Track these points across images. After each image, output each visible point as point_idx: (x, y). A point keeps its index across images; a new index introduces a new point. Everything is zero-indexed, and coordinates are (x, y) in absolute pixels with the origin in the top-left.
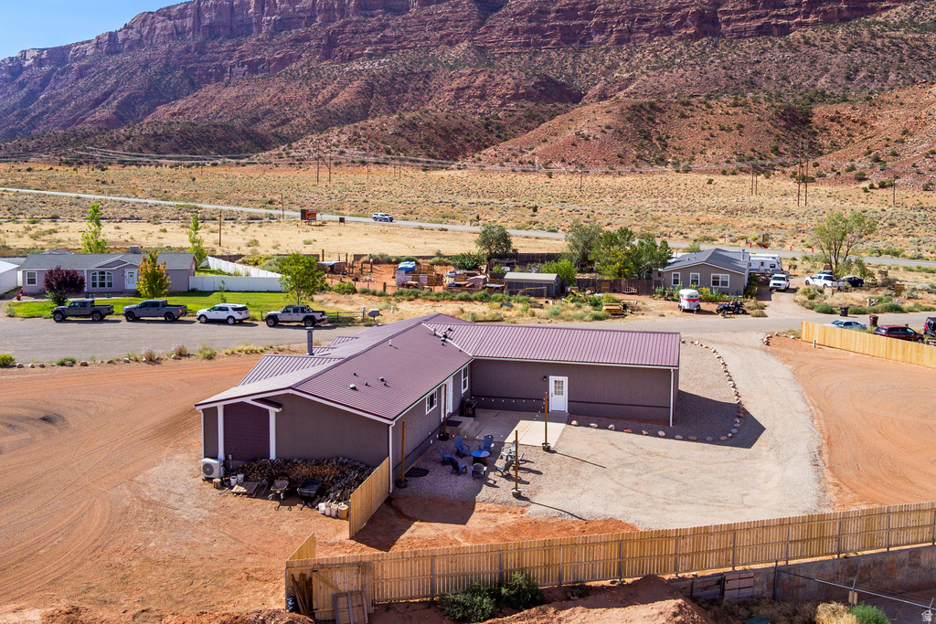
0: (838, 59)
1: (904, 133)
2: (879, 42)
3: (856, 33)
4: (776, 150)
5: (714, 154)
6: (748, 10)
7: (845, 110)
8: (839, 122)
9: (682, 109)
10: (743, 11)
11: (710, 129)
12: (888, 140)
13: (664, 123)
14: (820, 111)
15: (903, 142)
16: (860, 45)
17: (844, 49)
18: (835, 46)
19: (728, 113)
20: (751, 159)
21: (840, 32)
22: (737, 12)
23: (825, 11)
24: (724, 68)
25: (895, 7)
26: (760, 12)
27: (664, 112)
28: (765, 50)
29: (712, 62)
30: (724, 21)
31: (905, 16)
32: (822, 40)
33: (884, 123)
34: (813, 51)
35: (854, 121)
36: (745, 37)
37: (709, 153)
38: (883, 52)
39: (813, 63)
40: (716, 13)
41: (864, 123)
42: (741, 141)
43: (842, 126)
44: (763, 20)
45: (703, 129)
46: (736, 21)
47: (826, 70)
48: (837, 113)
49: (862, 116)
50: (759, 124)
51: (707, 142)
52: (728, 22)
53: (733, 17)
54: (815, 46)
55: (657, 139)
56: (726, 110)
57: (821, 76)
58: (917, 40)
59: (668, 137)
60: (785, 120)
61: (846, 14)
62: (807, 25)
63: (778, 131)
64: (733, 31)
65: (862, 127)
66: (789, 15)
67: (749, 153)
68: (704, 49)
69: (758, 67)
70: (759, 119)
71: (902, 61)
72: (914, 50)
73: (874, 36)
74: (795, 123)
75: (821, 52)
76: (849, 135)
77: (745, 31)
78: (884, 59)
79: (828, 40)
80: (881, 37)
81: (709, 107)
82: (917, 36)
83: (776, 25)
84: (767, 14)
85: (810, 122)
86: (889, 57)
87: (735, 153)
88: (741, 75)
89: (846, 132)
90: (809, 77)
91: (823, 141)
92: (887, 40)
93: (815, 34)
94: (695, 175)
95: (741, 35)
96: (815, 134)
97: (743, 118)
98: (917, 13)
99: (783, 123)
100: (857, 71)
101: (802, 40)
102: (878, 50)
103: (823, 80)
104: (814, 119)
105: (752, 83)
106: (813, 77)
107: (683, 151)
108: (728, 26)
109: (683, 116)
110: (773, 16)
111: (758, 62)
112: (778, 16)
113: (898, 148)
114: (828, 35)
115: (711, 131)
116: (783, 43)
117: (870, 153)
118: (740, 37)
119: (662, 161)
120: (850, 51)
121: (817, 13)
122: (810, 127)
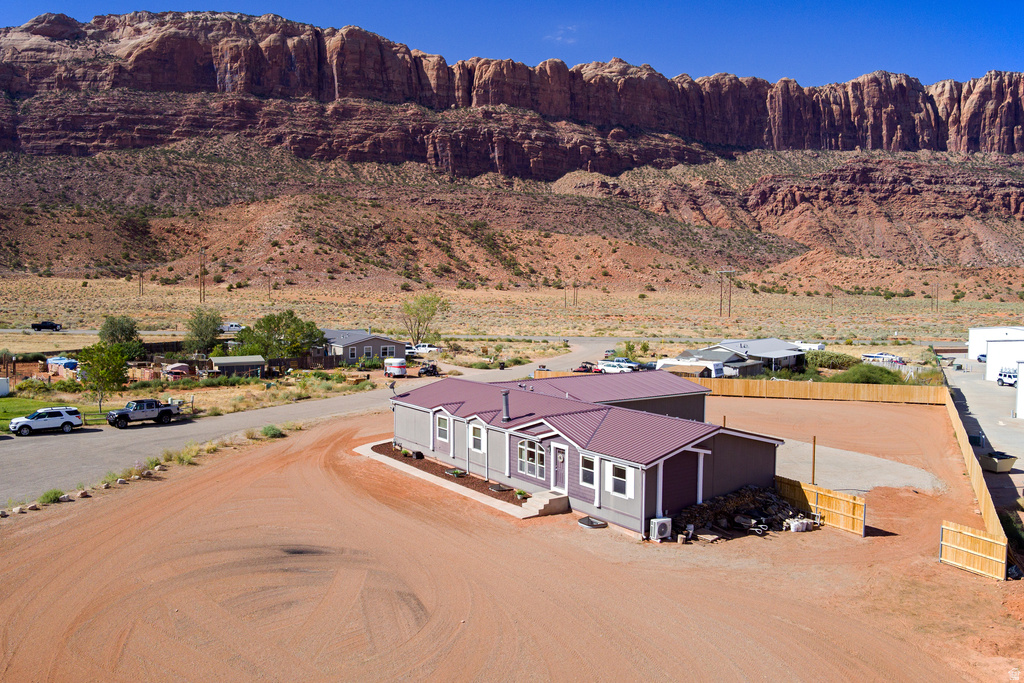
0: (142, 180)
1: (240, 244)
2: (175, 168)
3: (154, 159)
4: (127, 256)
5: (71, 259)
6: (47, 130)
7: (180, 224)
8: (174, 234)
9: (27, 216)
10: (42, 130)
11: (60, 236)
12: (229, 249)
13: (11, 229)
14: (155, 223)
15: (241, 251)
16: (160, 169)
17: (146, 172)
18: (138, 169)
19: (74, 222)
20: (109, 264)
21: (141, 157)
22: (37, 131)
23: (120, 138)
24: (37, 182)
25: (180, 140)
26: (59, 133)
27: (9, 219)
28: (74, 168)
29: (24, 175)
30: (24, 138)
31: (189, 148)
32: (126, 162)
33: (214, 235)
34: (119, 172)
35: (188, 233)
36: (47, 155)
37: (66, 259)
38: (179, 177)
39: (120, 182)
40: (15, 129)
41: (197, 235)
42: (93, 248)
43: (178, 237)
44: (62, 141)
45: (53, 236)
46: (35, 139)
47: (133, 189)
48: (172, 225)
49: (194, 229)
50: (107, 233)
51: (60, 249)
52: (28, 139)
53: (33, 135)
54: (120, 167)
55: (7, 245)
56: (72, 219)
57: (129, 194)
58: (206, 168)
59: (18, 244)
60: (128, 230)
61: (138, 142)
62: (104, 148)
63: (124, 240)
64: (33, 148)
65: (196, 238)
66: (87, 138)
67: (103, 259)
68: (5, 163)
69: (69, 183)
70: (105, 229)
71: (196, 185)
72: (204, 177)
73: (170, 162)
74: (136, 233)
75: (126, 173)
76: (186, 245)
77: (45, 149)
78: (181, 183)
79: (131, 163)
80: (176, 164)
81: (54, 215)
82: (206, 165)
83: (75, 146)
84: (66, 136)
85: (149, 232)
86: (185, 182)
87: (92, 259)
88: (54, 189)
89: (183, 243)
90: (118, 194)
91: (163, 248)
92: (181, 167)
93: (119, 157)
94: (59, 279)
95: (41, 152)
96: (155, 243)
97: (88, 227)
98: (199, 147)
99: (127, 233)
100: (160, 192)
101: (108, 162)
102: (175, 174)
103: (131, 198)
104: (152, 230)
105: (65, 197)
106: (121, 195)
107: (38, 257)
108: (28, 143)
109: (29, 224)
110: (72, 138)
111: (69, 178)
112: (77, 138)
113: (240, 255)
114: (130, 159)
115: (61, 239)
116: (91, 163)
117: (216, 259)
118: (40, 154)
119: (18, 265)
120: (151, 173)
121: (113, 139)
122: (150, 237)
